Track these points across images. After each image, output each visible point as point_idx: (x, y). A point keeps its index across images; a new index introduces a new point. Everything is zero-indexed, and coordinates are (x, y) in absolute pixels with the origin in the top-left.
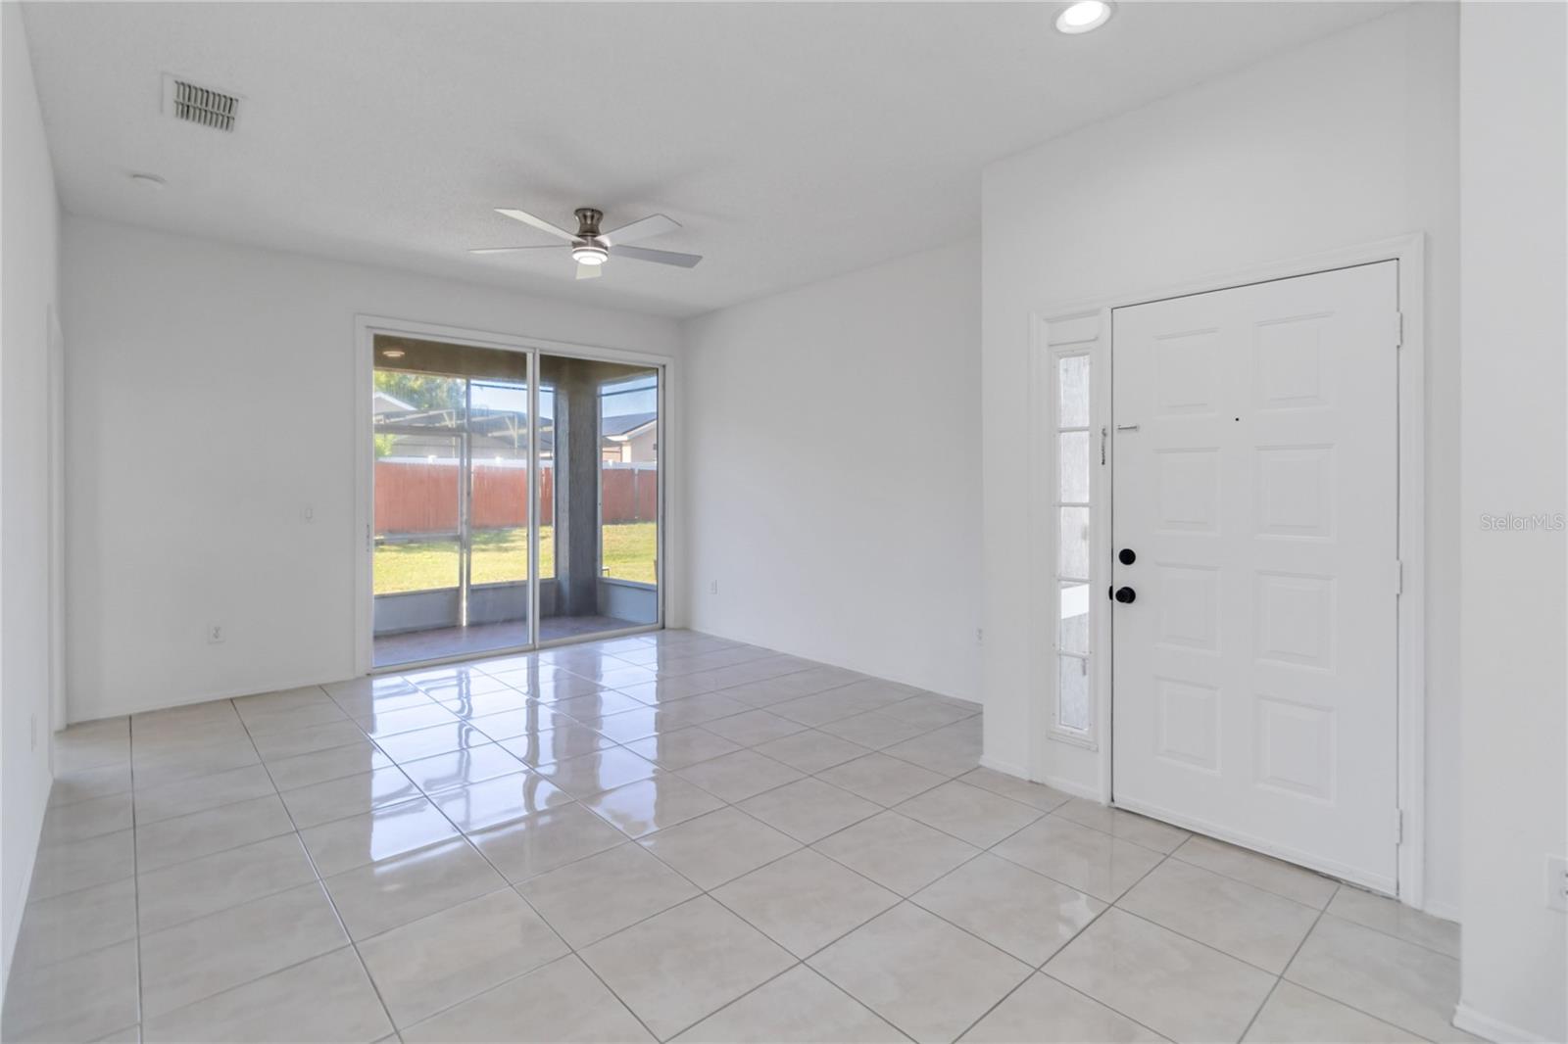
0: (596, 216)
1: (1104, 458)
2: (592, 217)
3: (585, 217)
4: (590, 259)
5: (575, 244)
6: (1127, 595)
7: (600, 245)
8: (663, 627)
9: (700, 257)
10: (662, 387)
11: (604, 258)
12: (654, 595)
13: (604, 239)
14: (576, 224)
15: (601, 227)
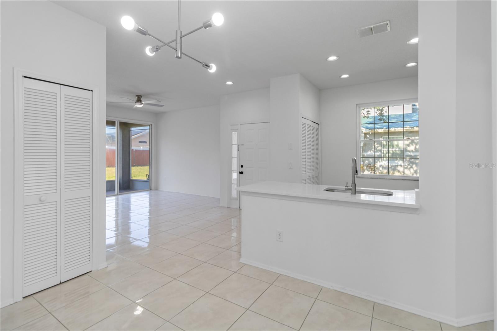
0: (141, 97)
1: (238, 150)
2: (140, 97)
3: (138, 97)
4: (139, 106)
5: (136, 103)
6: (241, 173)
7: (142, 103)
8: (151, 190)
9: (164, 105)
10: (151, 129)
11: (142, 106)
12: (148, 183)
13: (143, 102)
14: (136, 98)
15: (142, 99)
